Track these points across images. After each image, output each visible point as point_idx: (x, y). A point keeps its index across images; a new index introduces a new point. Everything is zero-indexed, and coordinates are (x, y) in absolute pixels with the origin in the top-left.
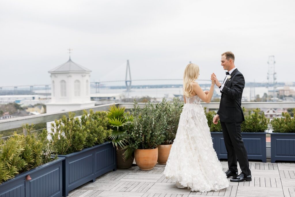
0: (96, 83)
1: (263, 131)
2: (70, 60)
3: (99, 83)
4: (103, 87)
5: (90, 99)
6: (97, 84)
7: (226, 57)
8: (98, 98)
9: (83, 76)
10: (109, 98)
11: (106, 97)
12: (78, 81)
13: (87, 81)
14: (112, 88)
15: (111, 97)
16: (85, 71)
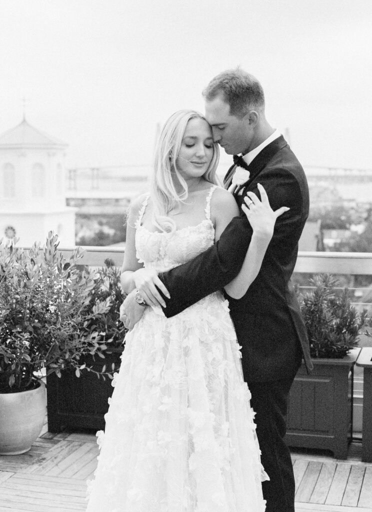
0: (93, 169)
1: (343, 354)
2: (24, 121)
3: (98, 169)
4: (106, 177)
5: (64, 203)
6: (95, 172)
7: (227, 108)
8: (94, 199)
9: (49, 155)
10: (117, 200)
11: (111, 199)
12: (39, 165)
13: (59, 165)
14: (126, 179)
15: (122, 199)
16: (55, 144)
